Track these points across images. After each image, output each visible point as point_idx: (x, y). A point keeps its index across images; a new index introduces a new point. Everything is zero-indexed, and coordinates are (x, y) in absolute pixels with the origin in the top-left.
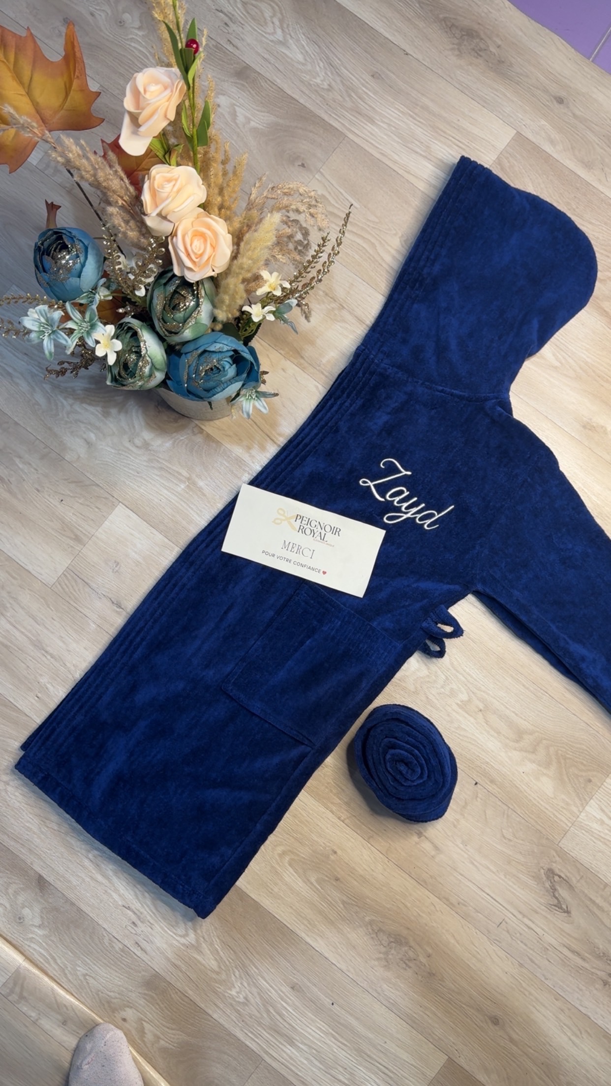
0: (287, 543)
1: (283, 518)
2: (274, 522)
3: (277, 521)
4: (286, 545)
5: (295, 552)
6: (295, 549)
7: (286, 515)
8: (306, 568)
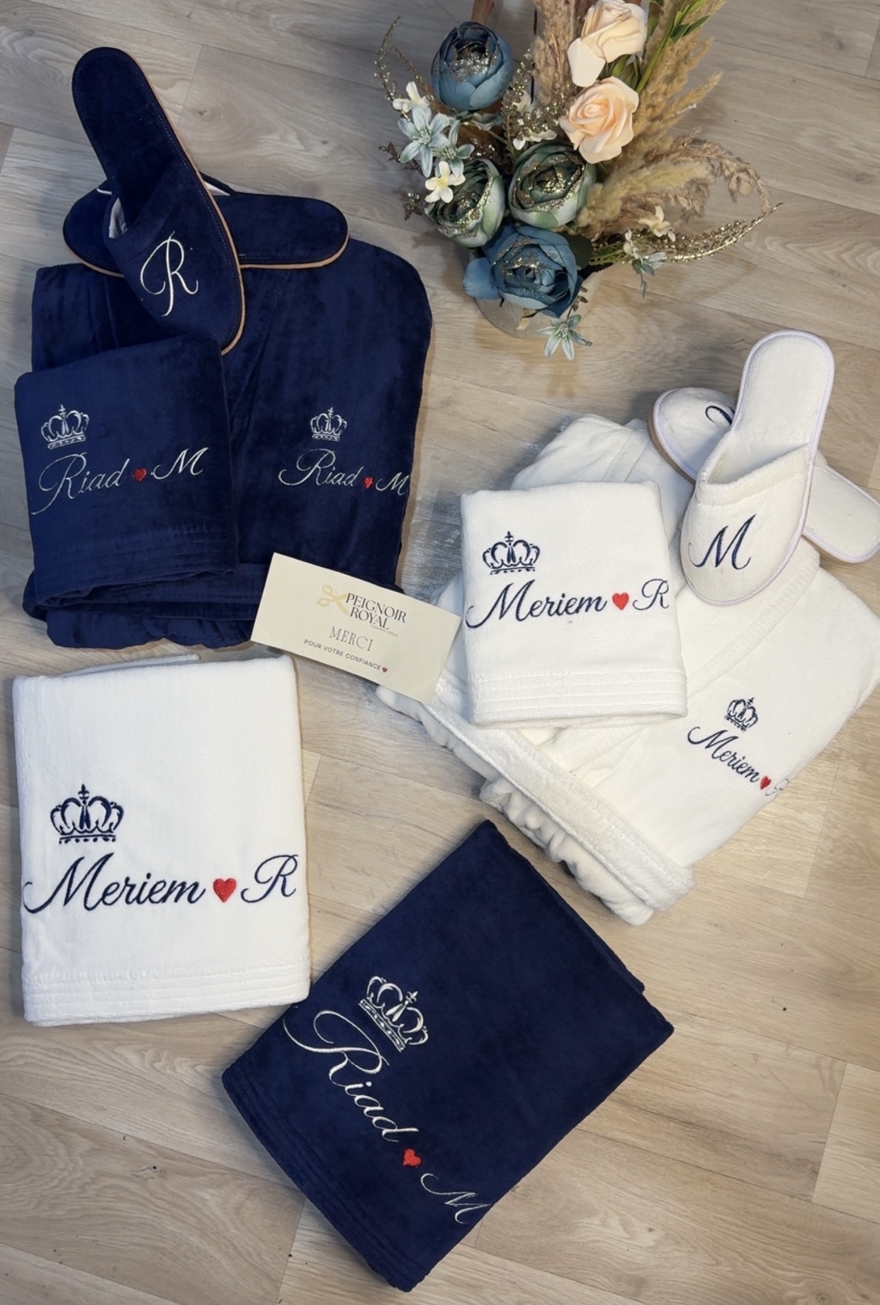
0: (336, 631)
1: (331, 598)
2: (319, 603)
3: (322, 602)
4: (335, 634)
5: (348, 641)
6: (348, 638)
7: (334, 593)
8: (362, 662)
